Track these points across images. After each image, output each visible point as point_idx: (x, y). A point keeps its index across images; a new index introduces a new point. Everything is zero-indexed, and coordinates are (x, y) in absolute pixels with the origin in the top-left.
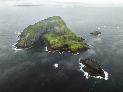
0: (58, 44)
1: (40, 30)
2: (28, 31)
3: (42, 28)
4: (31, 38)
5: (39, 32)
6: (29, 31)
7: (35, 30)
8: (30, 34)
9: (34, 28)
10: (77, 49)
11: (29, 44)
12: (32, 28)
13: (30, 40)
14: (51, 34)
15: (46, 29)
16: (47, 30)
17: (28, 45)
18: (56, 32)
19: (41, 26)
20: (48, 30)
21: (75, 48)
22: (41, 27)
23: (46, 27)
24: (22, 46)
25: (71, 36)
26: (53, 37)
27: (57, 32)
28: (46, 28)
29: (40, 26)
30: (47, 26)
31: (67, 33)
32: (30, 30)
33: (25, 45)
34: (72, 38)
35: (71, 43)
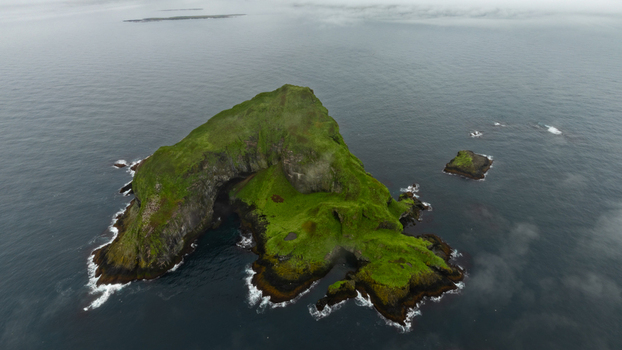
0: (308, 257)
1: (215, 168)
2: (151, 183)
3: (222, 158)
4: (167, 226)
5: (211, 179)
6: (158, 185)
7: (186, 176)
8: (163, 202)
9: (181, 168)
10: (403, 288)
11: (159, 255)
12: (171, 170)
13: (161, 235)
14: (270, 184)
15: (247, 158)
16: (249, 167)
17: (154, 264)
18: (295, 177)
19: (217, 149)
20: (254, 166)
21: (393, 285)
22: (217, 155)
23: (243, 150)
24: (128, 266)
25: (370, 209)
26: (282, 201)
27: (299, 175)
28: (247, 155)
29: (210, 153)
30: (250, 146)
31: (351, 186)
32: (160, 181)
33: (143, 264)
34: (377, 219)
35: (371, 246)
